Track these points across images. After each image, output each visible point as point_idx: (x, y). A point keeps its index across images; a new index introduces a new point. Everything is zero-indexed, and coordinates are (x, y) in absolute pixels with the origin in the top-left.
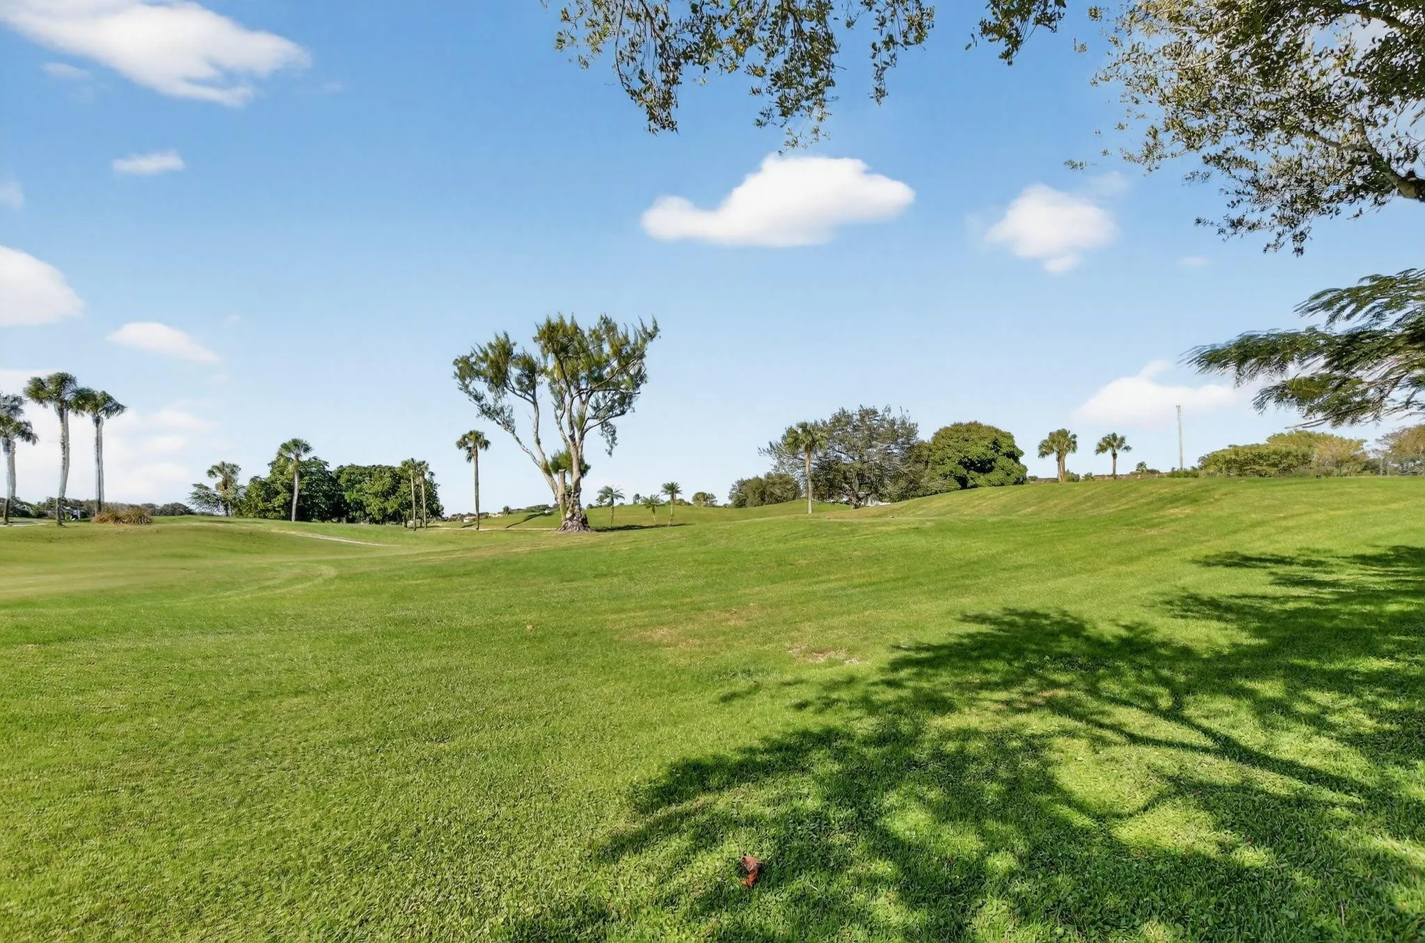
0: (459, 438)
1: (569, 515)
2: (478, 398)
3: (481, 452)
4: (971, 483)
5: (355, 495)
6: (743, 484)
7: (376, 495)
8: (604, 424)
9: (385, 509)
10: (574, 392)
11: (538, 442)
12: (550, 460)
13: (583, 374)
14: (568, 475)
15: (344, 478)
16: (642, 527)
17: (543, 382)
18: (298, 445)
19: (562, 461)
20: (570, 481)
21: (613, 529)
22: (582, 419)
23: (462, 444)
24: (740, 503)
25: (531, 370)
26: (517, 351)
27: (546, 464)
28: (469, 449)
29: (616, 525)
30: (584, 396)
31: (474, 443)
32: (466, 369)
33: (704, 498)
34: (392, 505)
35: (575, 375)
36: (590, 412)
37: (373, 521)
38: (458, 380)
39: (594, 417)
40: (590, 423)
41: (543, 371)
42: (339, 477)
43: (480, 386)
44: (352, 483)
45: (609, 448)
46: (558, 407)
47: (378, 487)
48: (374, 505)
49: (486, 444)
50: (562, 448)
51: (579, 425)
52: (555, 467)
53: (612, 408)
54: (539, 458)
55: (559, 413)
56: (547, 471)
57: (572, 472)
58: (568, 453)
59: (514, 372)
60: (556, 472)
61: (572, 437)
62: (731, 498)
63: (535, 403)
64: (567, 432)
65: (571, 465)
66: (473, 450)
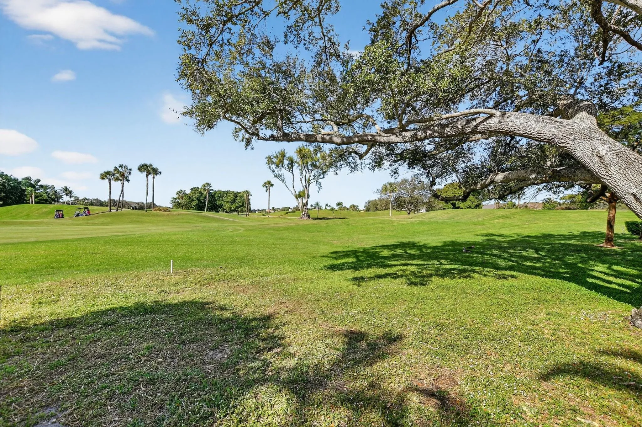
0: (263, 183)
1: (303, 213)
2: (274, 171)
3: (271, 188)
4: (457, 206)
5: (220, 202)
6: (369, 202)
7: (228, 202)
8: (317, 181)
9: (231, 208)
10: (306, 169)
11: (294, 187)
12: (297, 193)
13: (310, 163)
14: (303, 199)
15: (216, 195)
16: (330, 219)
17: (296, 165)
18: (208, 184)
19: (302, 194)
20: (304, 201)
21: (318, 219)
22: (309, 180)
23: (264, 185)
24: (368, 210)
25: (292, 162)
26: (288, 155)
27: (296, 195)
28: (267, 187)
29: (319, 217)
30: (310, 172)
31: (268, 185)
32: (270, 160)
33: (354, 207)
34: (234, 206)
35: (307, 163)
36: (312, 177)
37: (227, 212)
38: (267, 165)
39: (314, 179)
40: (312, 181)
41: (296, 162)
42: (215, 195)
43: (273, 167)
44: (220, 197)
45: (318, 190)
46: (301, 175)
47: (229, 199)
48: (227, 206)
49: (272, 185)
50: (302, 189)
51: (308, 182)
52: (299, 196)
53: (319, 176)
54: (294, 193)
55: (301, 177)
56: (296, 198)
57: (305, 198)
58: (304, 191)
59: (286, 162)
60: (300, 198)
61: (306, 186)
62: (365, 207)
63: (293, 173)
64: (304, 184)
65: (305, 196)
66: (268, 188)
